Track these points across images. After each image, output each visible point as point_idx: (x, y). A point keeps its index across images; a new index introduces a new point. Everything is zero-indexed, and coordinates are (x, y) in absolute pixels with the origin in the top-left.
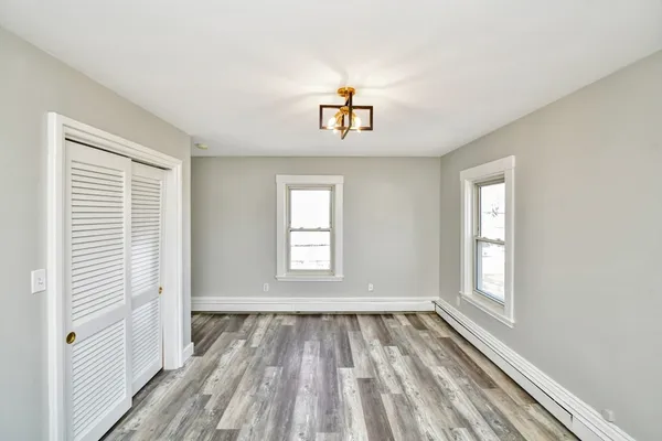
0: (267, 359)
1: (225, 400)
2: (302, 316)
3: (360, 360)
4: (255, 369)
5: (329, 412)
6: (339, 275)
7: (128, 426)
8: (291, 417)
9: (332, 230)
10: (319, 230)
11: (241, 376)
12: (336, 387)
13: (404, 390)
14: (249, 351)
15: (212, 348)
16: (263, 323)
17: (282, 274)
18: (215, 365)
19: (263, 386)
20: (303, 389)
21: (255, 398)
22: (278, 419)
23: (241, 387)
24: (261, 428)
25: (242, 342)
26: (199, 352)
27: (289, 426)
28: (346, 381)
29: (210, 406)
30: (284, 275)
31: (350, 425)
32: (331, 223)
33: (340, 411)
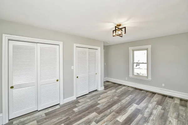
0: (117, 95)
1: (103, 98)
2: (136, 89)
3: (143, 105)
4: (113, 96)
5: (120, 110)
6: (150, 78)
7: (87, 96)
8: (111, 107)
9: (147, 63)
10: (143, 63)
11: (109, 96)
12: (128, 107)
13: (149, 117)
14: (115, 92)
15: (108, 89)
16: (124, 88)
17: (131, 75)
18: (106, 92)
19: (112, 100)
20: (120, 104)
21: (108, 101)
22: (109, 106)
23: (107, 98)
24: (104, 105)
25: (115, 90)
26: (105, 89)
27: (109, 108)
28: (132, 107)
29: (99, 98)
30: (131, 76)
31: (123, 115)
32: (147, 61)
33: (124, 111)
